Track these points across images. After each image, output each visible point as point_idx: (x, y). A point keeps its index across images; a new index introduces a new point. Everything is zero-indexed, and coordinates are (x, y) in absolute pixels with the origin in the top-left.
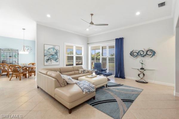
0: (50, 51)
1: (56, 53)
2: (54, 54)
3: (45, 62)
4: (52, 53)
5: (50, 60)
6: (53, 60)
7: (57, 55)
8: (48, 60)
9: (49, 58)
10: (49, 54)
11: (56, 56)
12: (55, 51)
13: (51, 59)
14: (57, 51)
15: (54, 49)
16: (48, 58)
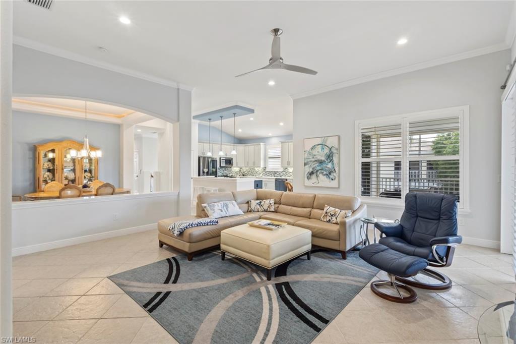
0: (315, 152)
1: (330, 157)
2: (323, 159)
3: (306, 179)
4: (319, 158)
5: (315, 174)
6: (321, 176)
7: (331, 161)
8: (310, 174)
9: (313, 169)
10: (313, 160)
11: (330, 166)
12: (327, 151)
13: (317, 171)
14: (332, 150)
15: (323, 145)
16: (311, 170)
